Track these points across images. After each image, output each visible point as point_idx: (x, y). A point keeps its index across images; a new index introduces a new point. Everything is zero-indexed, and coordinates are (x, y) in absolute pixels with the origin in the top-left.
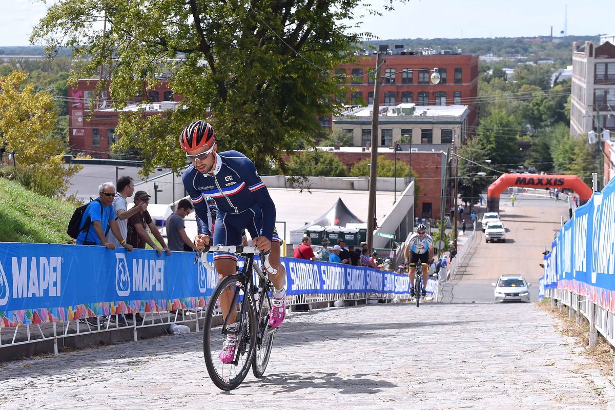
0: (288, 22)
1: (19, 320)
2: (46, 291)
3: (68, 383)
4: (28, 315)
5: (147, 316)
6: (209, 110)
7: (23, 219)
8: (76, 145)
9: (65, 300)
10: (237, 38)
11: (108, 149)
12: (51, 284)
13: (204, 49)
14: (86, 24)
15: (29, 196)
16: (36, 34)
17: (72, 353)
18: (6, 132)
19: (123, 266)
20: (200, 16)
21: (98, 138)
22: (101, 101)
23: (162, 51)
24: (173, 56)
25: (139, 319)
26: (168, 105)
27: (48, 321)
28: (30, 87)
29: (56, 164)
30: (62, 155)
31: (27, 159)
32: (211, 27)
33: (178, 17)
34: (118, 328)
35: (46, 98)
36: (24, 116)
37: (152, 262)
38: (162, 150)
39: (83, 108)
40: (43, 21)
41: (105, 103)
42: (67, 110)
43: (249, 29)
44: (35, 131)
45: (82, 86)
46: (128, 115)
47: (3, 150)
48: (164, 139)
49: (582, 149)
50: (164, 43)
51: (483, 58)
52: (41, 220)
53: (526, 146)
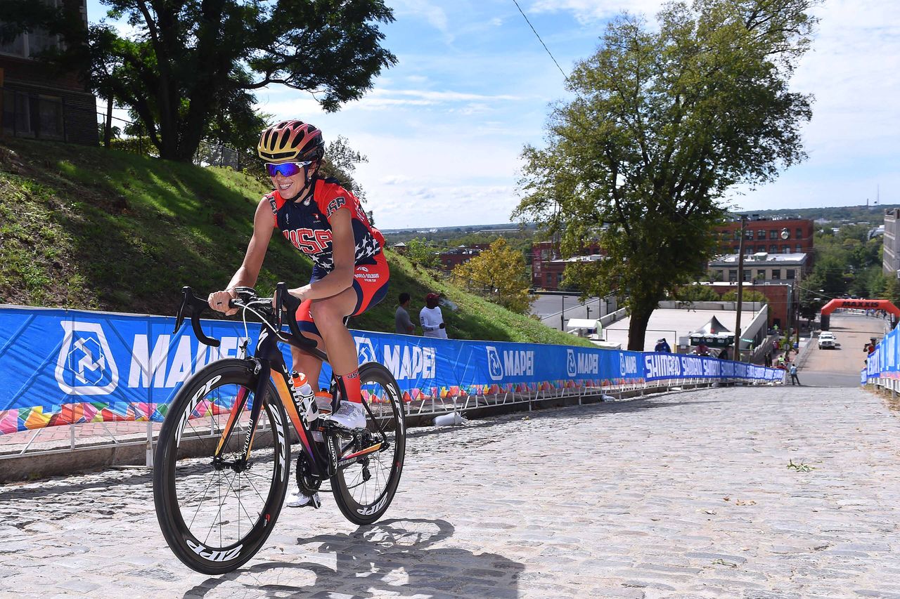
0: (679, 201)
1: (508, 389)
2: (525, 372)
3: (541, 430)
4: (514, 386)
5: (587, 389)
6: (625, 259)
7: (507, 329)
8: (537, 283)
9: (536, 378)
10: (644, 213)
11: (556, 285)
12: (528, 368)
13: (622, 221)
14: (545, 208)
15: (509, 314)
16: (514, 215)
18: (493, 275)
19: (572, 358)
21: (550, 278)
22: (552, 255)
23: (594, 223)
24: (601, 226)
26: (596, 257)
27: (525, 391)
28: (507, 248)
29: (524, 295)
30: (528, 289)
31: (506, 292)
32: (627, 207)
33: (605, 201)
34: (569, 396)
35: (518, 254)
36: (504, 266)
38: (594, 286)
39: (540, 259)
40: (518, 207)
41: (555, 257)
42: (531, 261)
43: (652, 208)
44: (511, 274)
45: (543, 246)
46: (571, 263)
47: (492, 286)
48: (595, 278)
49: (891, 282)
50: (595, 217)
51: (816, 221)
52: (517, 328)
53: (850, 280)
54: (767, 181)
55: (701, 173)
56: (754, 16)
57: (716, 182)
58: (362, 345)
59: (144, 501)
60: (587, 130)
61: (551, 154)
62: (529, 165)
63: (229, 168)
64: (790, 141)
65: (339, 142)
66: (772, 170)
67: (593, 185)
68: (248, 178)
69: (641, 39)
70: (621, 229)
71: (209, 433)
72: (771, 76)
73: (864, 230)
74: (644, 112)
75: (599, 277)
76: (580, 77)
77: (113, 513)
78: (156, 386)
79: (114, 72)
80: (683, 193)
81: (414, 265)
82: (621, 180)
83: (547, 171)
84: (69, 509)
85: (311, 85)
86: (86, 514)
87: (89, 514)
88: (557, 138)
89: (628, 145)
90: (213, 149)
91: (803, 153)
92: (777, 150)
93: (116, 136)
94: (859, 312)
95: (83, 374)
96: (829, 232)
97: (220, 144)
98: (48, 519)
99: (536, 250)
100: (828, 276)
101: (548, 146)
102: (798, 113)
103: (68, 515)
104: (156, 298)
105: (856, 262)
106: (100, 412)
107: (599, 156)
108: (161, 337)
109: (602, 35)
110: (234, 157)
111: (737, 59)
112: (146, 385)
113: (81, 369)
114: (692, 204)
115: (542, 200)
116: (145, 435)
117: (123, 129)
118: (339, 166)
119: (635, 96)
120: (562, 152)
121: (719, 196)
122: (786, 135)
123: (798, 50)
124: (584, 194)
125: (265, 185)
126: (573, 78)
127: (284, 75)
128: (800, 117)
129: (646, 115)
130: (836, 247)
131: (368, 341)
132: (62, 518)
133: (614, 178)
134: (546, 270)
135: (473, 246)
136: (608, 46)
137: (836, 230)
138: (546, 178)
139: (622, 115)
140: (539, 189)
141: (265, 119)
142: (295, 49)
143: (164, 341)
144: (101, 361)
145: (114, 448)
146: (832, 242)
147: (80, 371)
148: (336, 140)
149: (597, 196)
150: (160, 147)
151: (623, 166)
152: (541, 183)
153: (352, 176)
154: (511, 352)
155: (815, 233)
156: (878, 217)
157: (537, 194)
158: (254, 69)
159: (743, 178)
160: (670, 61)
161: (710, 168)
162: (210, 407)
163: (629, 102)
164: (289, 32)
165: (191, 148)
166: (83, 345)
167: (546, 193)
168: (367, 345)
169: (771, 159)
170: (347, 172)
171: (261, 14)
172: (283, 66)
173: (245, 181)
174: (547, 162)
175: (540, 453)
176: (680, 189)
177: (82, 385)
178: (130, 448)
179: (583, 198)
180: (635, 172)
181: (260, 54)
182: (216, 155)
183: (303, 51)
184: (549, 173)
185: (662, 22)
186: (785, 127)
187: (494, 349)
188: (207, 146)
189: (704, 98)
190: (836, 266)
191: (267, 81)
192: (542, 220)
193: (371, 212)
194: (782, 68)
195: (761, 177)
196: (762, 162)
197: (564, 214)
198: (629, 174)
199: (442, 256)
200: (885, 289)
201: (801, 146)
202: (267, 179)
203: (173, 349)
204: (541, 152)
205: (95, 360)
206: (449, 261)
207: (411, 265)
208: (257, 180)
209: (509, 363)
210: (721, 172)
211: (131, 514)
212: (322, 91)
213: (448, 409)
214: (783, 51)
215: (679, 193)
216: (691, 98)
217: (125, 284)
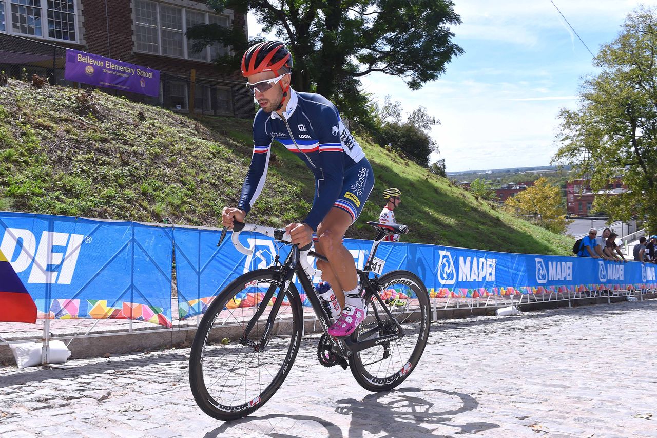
1: (552, 290)
2: (565, 278)
3: (580, 320)
4: (556, 288)
5: (615, 292)
6: (643, 192)
7: (548, 244)
8: (570, 210)
9: (574, 282)
11: (587, 212)
12: (567, 275)
13: (641, 163)
14: (578, 154)
15: (549, 234)
16: (553, 160)
17: (578, 307)
18: (537, 205)
19: (603, 267)
20: (638, 148)
21: (581, 207)
23: (618, 165)
24: (624, 167)
25: (611, 293)
26: (620, 190)
27: (566, 291)
28: (549, 184)
29: (562, 219)
30: (564, 215)
31: (547, 217)
32: (644, 153)
33: (626, 148)
34: (600, 297)
35: (556, 189)
36: (546, 198)
37: (617, 266)
38: (618, 213)
39: (573, 193)
40: (556, 154)
41: (585, 190)
42: (566, 194)
44: (551, 204)
45: (576, 183)
46: (599, 196)
47: (536, 213)
48: (619, 207)
50: (619, 161)
52: (557, 245)
58: (444, 257)
60: (611, 95)
61: (582, 114)
62: (564, 123)
65: (419, 111)
67: (617, 137)
70: (639, 169)
75: (621, 206)
76: (605, 56)
81: (477, 198)
82: (639, 132)
83: (579, 127)
85: (400, 72)
88: (587, 102)
99: (570, 186)
101: (579, 109)
107: (622, 115)
115: (576, 149)
118: (420, 127)
120: (591, 112)
124: (609, 143)
125: (368, 142)
126: (599, 57)
127: (382, 65)
131: (448, 254)
133: (634, 131)
134: (578, 200)
135: (520, 183)
136: (628, 31)
138: (578, 133)
139: (639, 83)
140: (573, 140)
141: (367, 96)
142: (390, 47)
145: (278, 323)
148: (418, 109)
149: (619, 145)
151: (641, 122)
152: (574, 136)
153: (429, 135)
154: (555, 263)
157: (571, 144)
158: (360, 62)
163: (644, 73)
166: (261, 254)
167: (579, 143)
168: (448, 256)
170: (426, 131)
172: (381, 59)
174: (579, 120)
175: (581, 337)
179: (609, 146)
180: (651, 125)
181: (365, 51)
183: (395, 48)
187: (540, 260)
191: (370, 70)
192: (576, 164)
193: (443, 160)
197: (593, 159)
198: (646, 128)
199: (498, 191)
202: (369, 138)
204: (574, 113)
206: (501, 195)
207: (474, 198)
208: (362, 139)
209: (552, 271)
212: (409, 75)
213: (507, 304)
217: (277, 213)
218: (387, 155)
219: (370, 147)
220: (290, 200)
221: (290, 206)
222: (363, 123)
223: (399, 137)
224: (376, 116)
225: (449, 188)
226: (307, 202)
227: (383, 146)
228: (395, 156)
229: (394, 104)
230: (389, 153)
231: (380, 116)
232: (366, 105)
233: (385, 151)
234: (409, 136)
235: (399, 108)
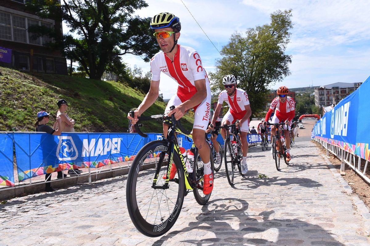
0: (256, 88)
49: (318, 109)
51: (296, 92)
53: (306, 109)
54: (280, 81)
55: (261, 79)
56: (273, 33)
57: (266, 82)
58: (159, 138)
59: (89, 194)
60: (227, 67)
61: (217, 74)
62: (210, 78)
63: (114, 81)
64: (286, 69)
66: (281, 78)
68: (120, 84)
69: (241, 39)
71: (110, 170)
72: (279, 50)
73: (310, 94)
74: (244, 61)
76: (224, 51)
77: (79, 199)
78: (91, 156)
79: (73, 50)
80: (257, 85)
83: (216, 80)
84: (63, 199)
85: (140, 54)
86: (69, 200)
87: (70, 200)
88: (219, 69)
89: (239, 71)
90: (108, 75)
91: (290, 73)
92: (282, 72)
93: (74, 71)
94: (309, 118)
95: (66, 154)
96: (300, 95)
97: (110, 73)
98: (56, 203)
99: (214, 104)
100: (300, 108)
101: (216, 72)
102: (288, 61)
103: (63, 201)
104: (90, 126)
105: (308, 104)
106: (72, 166)
108: (92, 139)
109: (230, 38)
110: (115, 77)
111: (269, 45)
112: (88, 156)
113: (65, 152)
114: (259, 89)
115: (215, 89)
116: (88, 173)
117: (76, 69)
119: (241, 56)
120: (220, 74)
121: (267, 86)
122: (285, 67)
123: (286, 42)
125: (126, 86)
126: (222, 51)
127: (131, 51)
128: (288, 62)
129: (244, 62)
130: (302, 99)
132: (61, 202)
136: (232, 41)
137: (302, 94)
139: (237, 62)
140: (214, 85)
141: (125, 65)
142: (134, 42)
143: (93, 141)
144: (72, 149)
145: (77, 178)
146: (301, 98)
147: (65, 153)
150: (90, 75)
151: (239, 78)
152: (215, 83)
155: (296, 96)
156: (313, 90)
157: (214, 87)
158: (121, 49)
159: (273, 80)
160: (250, 46)
161: (264, 77)
162: (110, 161)
163: (239, 58)
164: (132, 37)
165: (100, 75)
166: (66, 144)
167: (216, 86)
169: (281, 75)
171: (123, 31)
172: (130, 48)
173: (119, 85)
174: (216, 77)
176: (256, 84)
177: (65, 157)
178: (83, 178)
180: (242, 79)
181: (123, 44)
182: (109, 77)
183: (137, 43)
184: (217, 80)
185: (247, 34)
186: (284, 65)
188: (105, 74)
189: (261, 57)
190: (302, 105)
191: (126, 53)
193: (162, 94)
194: (282, 48)
195: (278, 80)
196: (278, 75)
200: (316, 111)
201: (289, 71)
202: (127, 84)
203: (96, 144)
204: (214, 74)
205: (70, 148)
208: (123, 85)
210: (267, 79)
211: (85, 199)
212: (144, 55)
214: (282, 43)
215: (256, 85)
216: (257, 57)
217: (79, 122)
218: (135, 92)
219: (127, 89)
220: (86, 115)
221: (86, 118)
222: (124, 77)
223: (141, 84)
224: (129, 74)
225: (164, 107)
226: (94, 116)
227: (133, 88)
228: (139, 93)
229: (138, 68)
230: (136, 91)
231: (132, 74)
232: (125, 68)
233: (134, 90)
234: (146, 83)
235: (141, 70)
